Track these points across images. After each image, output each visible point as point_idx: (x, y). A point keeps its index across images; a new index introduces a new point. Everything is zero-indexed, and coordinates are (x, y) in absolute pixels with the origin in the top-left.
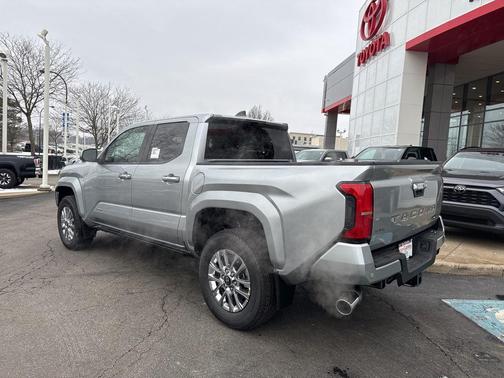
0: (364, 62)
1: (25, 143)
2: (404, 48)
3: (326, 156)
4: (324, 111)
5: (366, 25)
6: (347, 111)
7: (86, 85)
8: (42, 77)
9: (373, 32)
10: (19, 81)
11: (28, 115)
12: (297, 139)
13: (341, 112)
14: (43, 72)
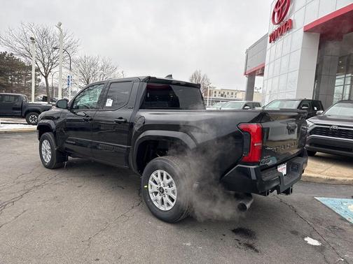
0: (274, 40)
1: (42, 96)
2: (302, 30)
3: (246, 105)
4: (245, 74)
5: (276, 14)
6: (262, 74)
7: (83, 58)
8: (55, 52)
9: (281, 19)
10: (40, 55)
11: (46, 77)
12: (226, 94)
13: (258, 75)
14: (55, 48)
